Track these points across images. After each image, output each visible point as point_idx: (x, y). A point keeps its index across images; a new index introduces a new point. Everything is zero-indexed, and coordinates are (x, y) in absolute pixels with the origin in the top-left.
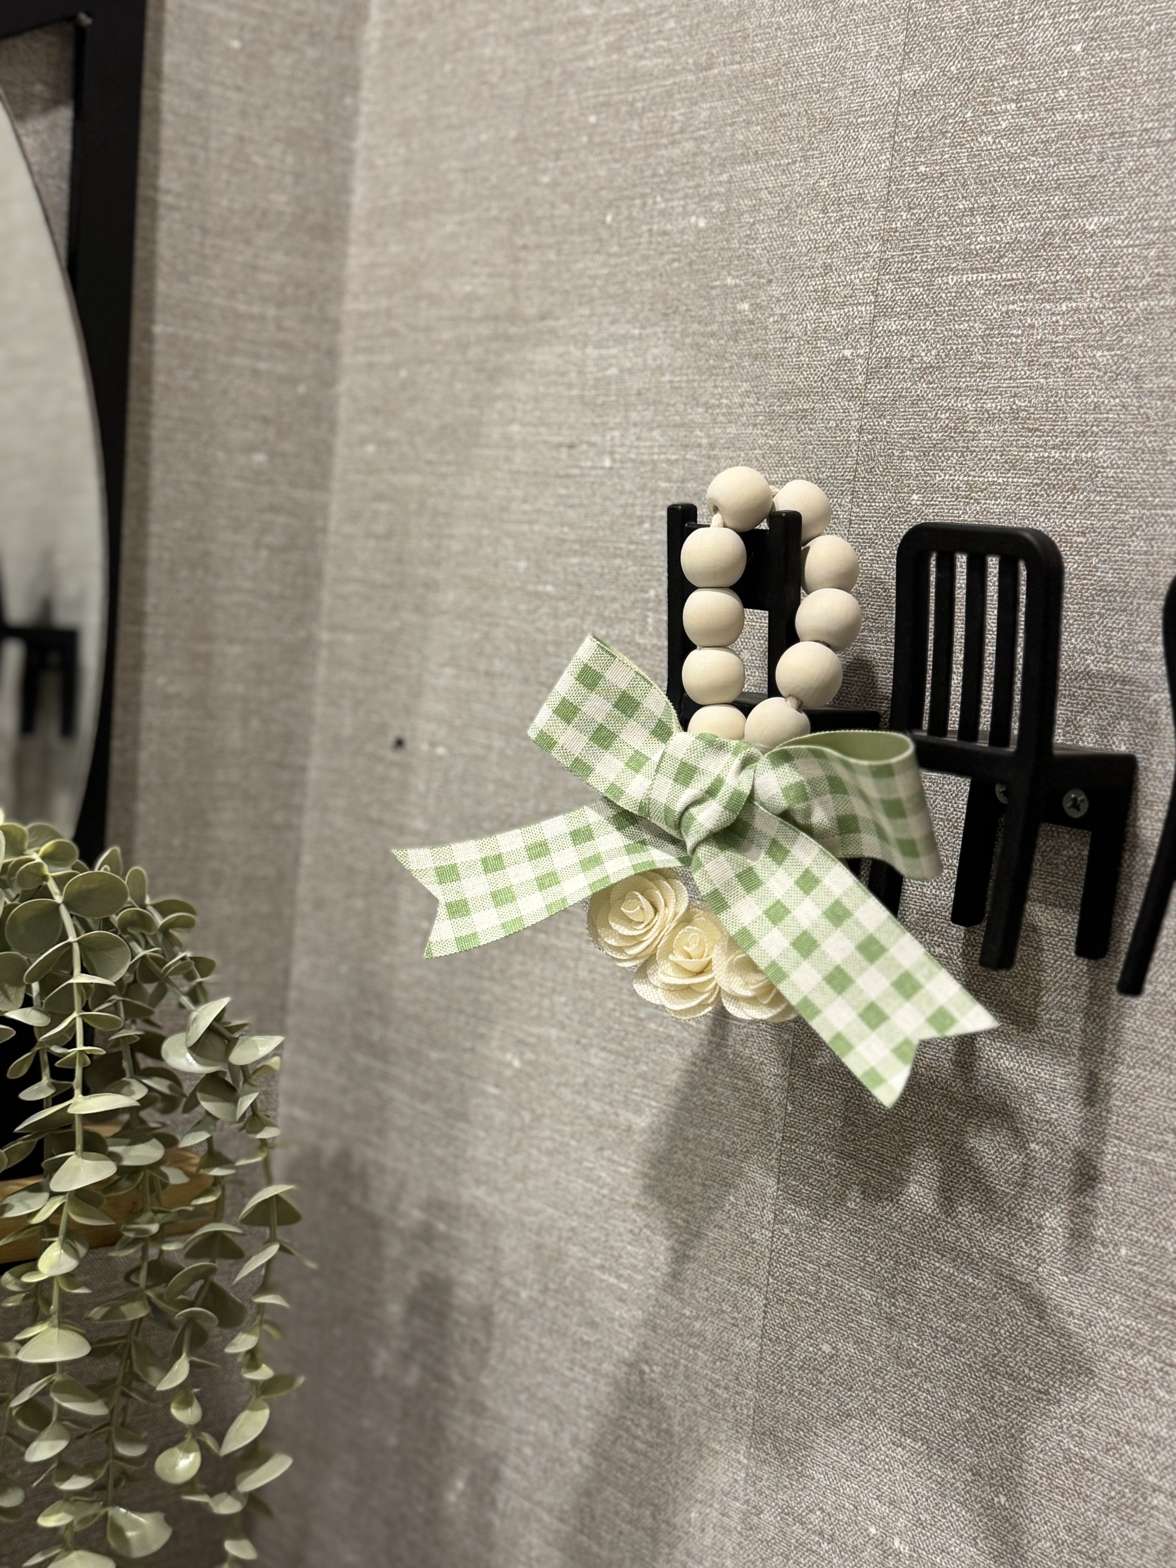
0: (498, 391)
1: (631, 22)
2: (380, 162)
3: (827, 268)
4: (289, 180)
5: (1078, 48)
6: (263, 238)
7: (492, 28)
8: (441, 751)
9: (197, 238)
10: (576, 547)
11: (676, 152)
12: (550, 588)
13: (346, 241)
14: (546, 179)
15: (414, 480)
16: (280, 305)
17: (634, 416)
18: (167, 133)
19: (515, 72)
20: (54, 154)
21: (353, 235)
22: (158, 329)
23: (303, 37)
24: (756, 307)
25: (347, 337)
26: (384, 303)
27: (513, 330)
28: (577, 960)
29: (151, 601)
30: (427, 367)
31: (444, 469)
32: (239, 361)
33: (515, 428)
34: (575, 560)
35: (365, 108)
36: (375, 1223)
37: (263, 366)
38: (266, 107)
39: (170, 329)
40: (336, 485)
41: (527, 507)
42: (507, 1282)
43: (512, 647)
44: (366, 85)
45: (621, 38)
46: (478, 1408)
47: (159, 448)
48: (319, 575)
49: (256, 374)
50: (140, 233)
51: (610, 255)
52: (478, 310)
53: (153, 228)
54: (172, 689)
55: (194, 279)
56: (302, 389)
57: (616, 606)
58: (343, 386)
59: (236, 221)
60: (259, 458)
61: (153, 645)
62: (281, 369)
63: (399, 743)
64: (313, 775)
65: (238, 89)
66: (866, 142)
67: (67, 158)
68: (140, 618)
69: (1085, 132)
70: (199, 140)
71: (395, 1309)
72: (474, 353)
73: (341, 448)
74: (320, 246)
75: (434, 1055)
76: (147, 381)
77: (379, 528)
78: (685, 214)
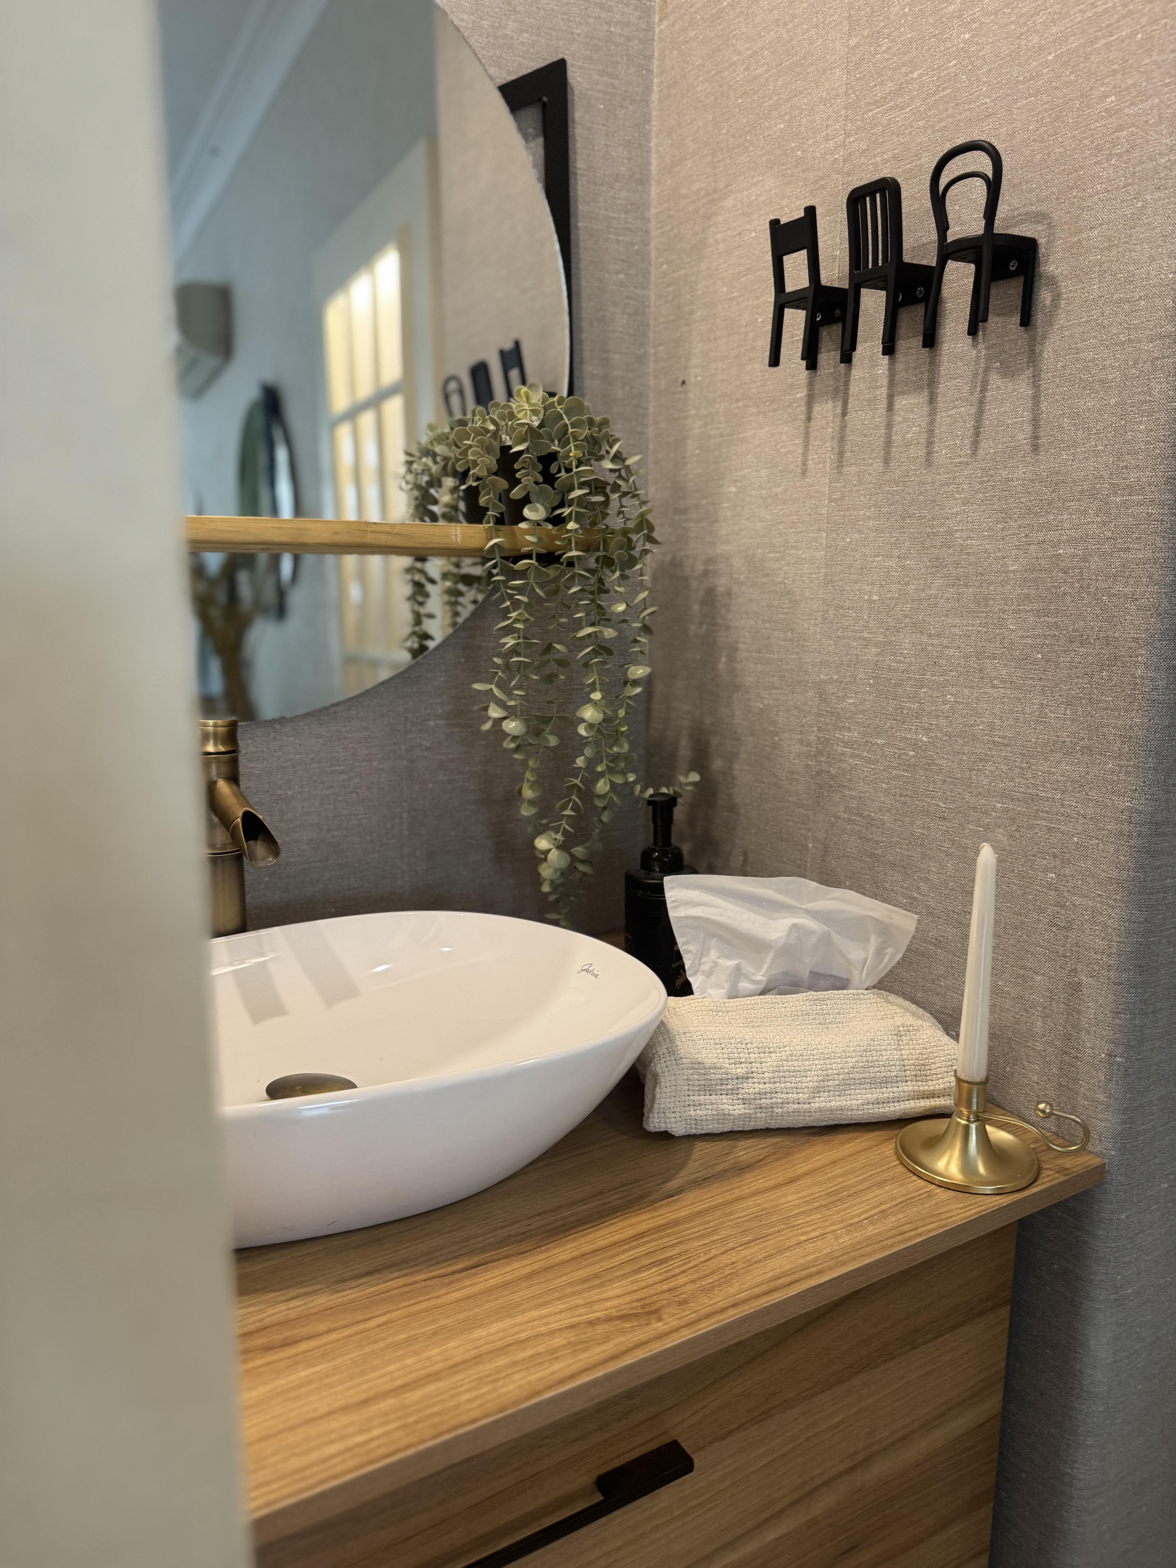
0: (711, 223)
1: (751, 57)
2: (661, 149)
3: (827, 126)
4: (626, 161)
5: (907, 10)
6: (617, 186)
7: (700, 79)
8: (699, 378)
9: (593, 187)
10: (745, 273)
11: (771, 102)
12: (736, 294)
13: (650, 185)
14: (724, 131)
15: (682, 272)
16: (626, 213)
17: (762, 212)
18: (579, 145)
19: (710, 93)
20: (538, 156)
21: (653, 182)
22: (580, 224)
23: (628, 102)
24: (803, 151)
25: (653, 224)
26: (666, 205)
27: (716, 196)
28: (754, 438)
29: (584, 335)
30: (685, 224)
31: (693, 263)
32: (611, 236)
33: (719, 235)
34: (744, 279)
35: (654, 129)
36: (686, 579)
37: (620, 238)
38: (615, 132)
39: (585, 224)
40: (652, 287)
41: (725, 265)
42: (736, 576)
43: (723, 324)
44: (654, 119)
45: (749, 64)
46: (728, 628)
47: (583, 273)
48: (648, 325)
49: (618, 241)
50: (571, 186)
51: (750, 152)
52: (702, 193)
53: (576, 184)
54: (595, 372)
55: (592, 204)
56: (636, 247)
57: (761, 290)
58: (652, 246)
59: (607, 179)
60: (622, 276)
61: (586, 354)
62: (628, 239)
63: (683, 383)
64: (651, 410)
65: (604, 125)
66: (838, 72)
67: (543, 157)
68: (581, 342)
69: (911, 41)
70: (591, 147)
71: (696, 608)
72: (702, 211)
73: (653, 271)
74: (640, 188)
75: (704, 502)
76: (577, 245)
77: (670, 298)
78: (776, 125)
